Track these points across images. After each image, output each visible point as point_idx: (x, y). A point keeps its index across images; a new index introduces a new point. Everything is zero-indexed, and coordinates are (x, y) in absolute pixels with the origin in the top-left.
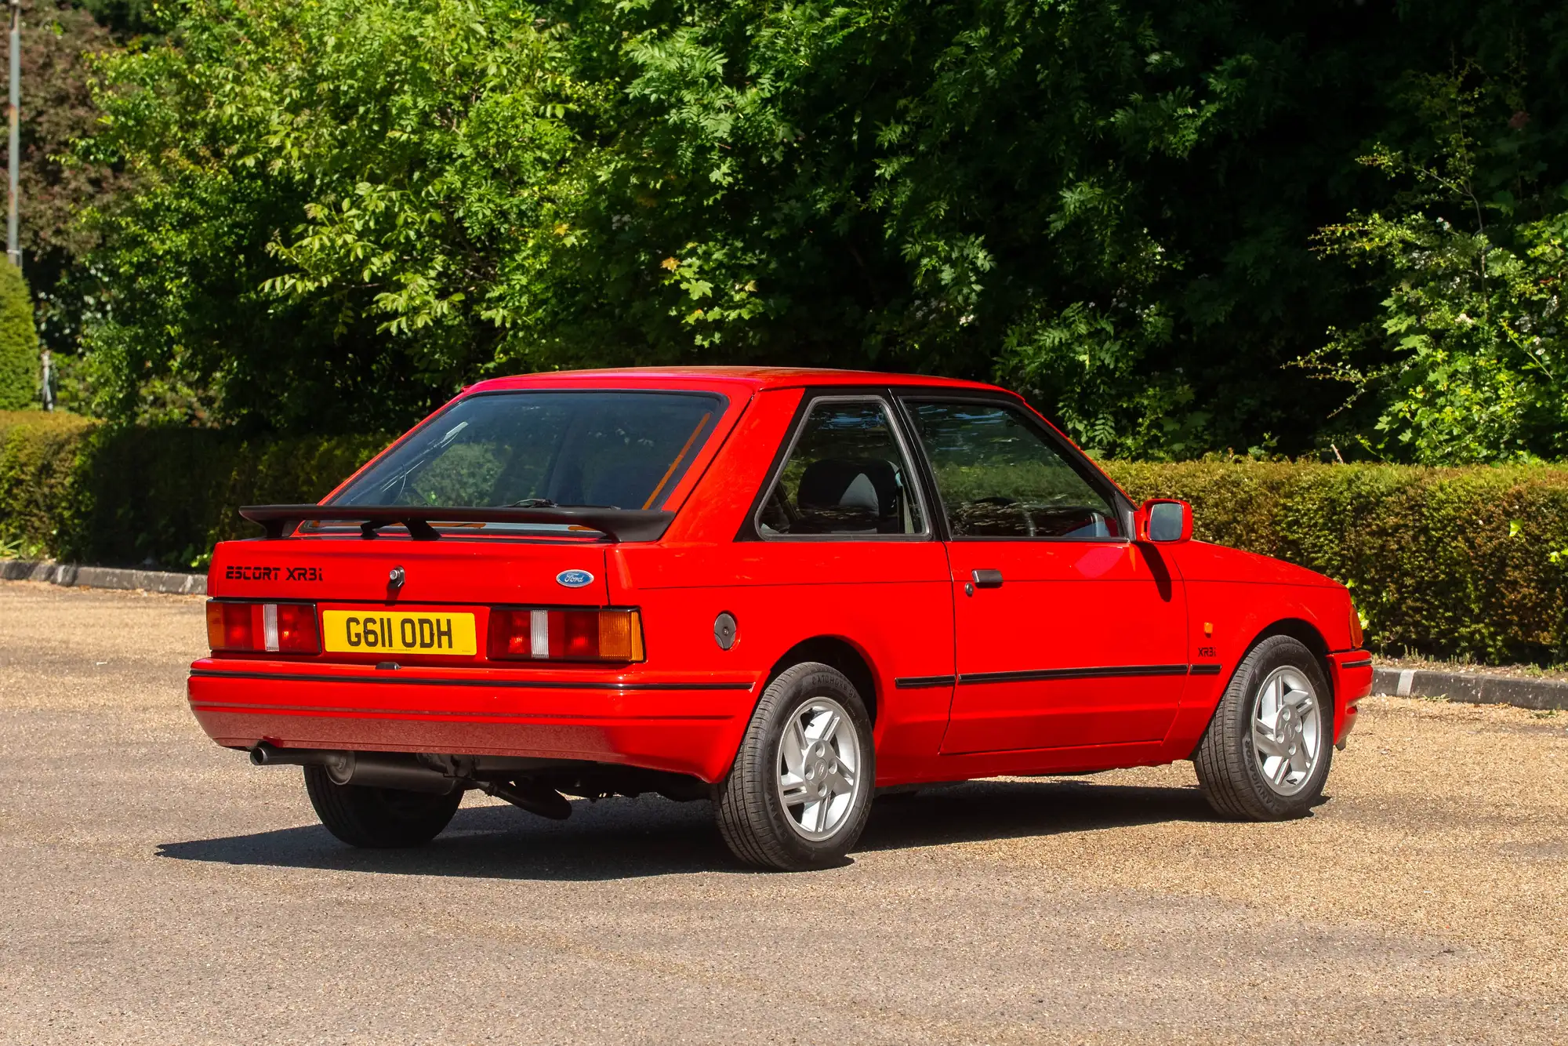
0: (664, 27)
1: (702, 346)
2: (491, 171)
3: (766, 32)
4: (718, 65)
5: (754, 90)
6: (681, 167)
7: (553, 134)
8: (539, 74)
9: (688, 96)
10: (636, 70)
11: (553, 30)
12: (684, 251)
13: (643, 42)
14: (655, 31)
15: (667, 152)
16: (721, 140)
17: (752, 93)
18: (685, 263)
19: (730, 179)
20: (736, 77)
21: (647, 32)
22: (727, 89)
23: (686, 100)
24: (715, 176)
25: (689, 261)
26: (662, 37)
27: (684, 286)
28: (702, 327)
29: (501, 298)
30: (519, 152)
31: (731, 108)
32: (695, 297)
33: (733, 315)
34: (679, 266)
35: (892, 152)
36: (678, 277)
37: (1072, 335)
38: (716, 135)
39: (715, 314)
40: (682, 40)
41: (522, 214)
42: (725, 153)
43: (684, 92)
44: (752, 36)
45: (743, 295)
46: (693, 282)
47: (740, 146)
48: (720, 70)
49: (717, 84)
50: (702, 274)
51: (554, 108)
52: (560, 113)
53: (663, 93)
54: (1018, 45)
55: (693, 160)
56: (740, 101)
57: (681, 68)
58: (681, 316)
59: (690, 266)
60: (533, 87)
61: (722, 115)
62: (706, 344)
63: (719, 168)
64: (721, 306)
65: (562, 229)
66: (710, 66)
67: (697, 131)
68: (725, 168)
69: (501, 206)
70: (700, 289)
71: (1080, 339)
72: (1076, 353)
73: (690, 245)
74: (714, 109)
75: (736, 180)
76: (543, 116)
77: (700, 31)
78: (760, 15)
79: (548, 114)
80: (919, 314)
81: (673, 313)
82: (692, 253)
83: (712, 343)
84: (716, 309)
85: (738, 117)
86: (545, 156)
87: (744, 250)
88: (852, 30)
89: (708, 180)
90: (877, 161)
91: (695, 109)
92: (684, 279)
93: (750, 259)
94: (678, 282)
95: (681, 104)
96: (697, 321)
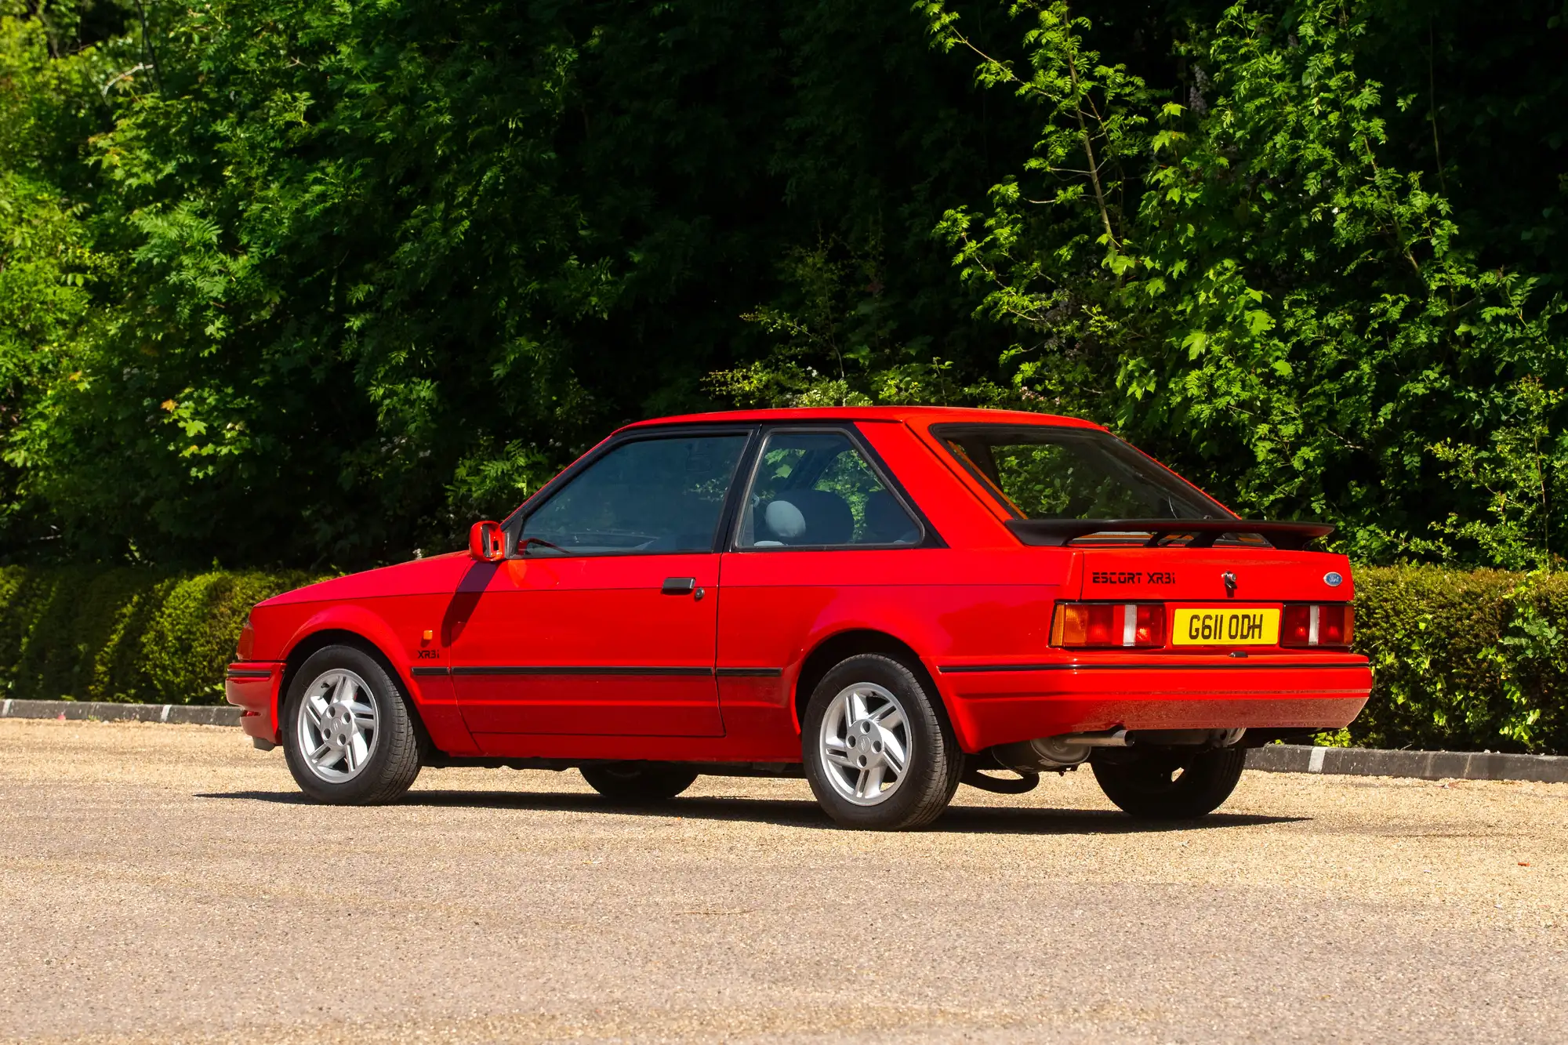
0: (167, 201)
1: (197, 477)
2: (15, 331)
3: (256, 207)
4: (213, 234)
5: (245, 257)
6: (179, 323)
7: (70, 296)
8: (61, 247)
9: (186, 260)
10: (143, 239)
11: (75, 209)
12: (182, 395)
13: (149, 214)
14: (159, 205)
15: (168, 309)
16: (216, 299)
17: (243, 259)
18: (183, 405)
19: (223, 333)
20: (230, 245)
21: (152, 206)
22: (222, 256)
23: (185, 263)
24: (210, 330)
25: (186, 403)
26: (166, 210)
27: (181, 424)
28: (198, 461)
29: (24, 441)
30: (41, 314)
31: (224, 271)
32: (191, 434)
33: (224, 451)
34: (177, 408)
35: (360, 308)
36: (176, 417)
37: (513, 466)
38: (211, 294)
39: (208, 450)
40: (183, 214)
41: (43, 369)
42: (219, 312)
43: (183, 257)
44: (244, 211)
45: (234, 433)
46: (190, 421)
47: (233, 306)
48: (215, 239)
49: (212, 253)
50: (196, 415)
51: (75, 277)
52: (80, 281)
53: (165, 257)
54: (466, 218)
55: (191, 316)
56: (233, 266)
57: (181, 236)
58: (178, 451)
59: (187, 408)
60: (56, 258)
61: (216, 278)
62: (201, 475)
63: (213, 324)
64: (213, 443)
65: (76, 376)
66: (207, 236)
67: (193, 292)
68: (218, 324)
69: (24, 361)
70: (195, 428)
71: (519, 470)
72: (515, 481)
73: (187, 391)
74: (209, 273)
75: (229, 335)
76: (64, 284)
77: (200, 204)
78: (251, 193)
79: (69, 282)
80: (384, 449)
81: (172, 448)
82: (188, 397)
83: (206, 474)
84: (210, 446)
85: (231, 281)
86: (65, 317)
87: (235, 396)
88: (328, 204)
89: (203, 333)
90: (347, 316)
91: (192, 272)
92: (181, 418)
93: (239, 403)
94: (176, 421)
95: (180, 267)
96: (193, 455)
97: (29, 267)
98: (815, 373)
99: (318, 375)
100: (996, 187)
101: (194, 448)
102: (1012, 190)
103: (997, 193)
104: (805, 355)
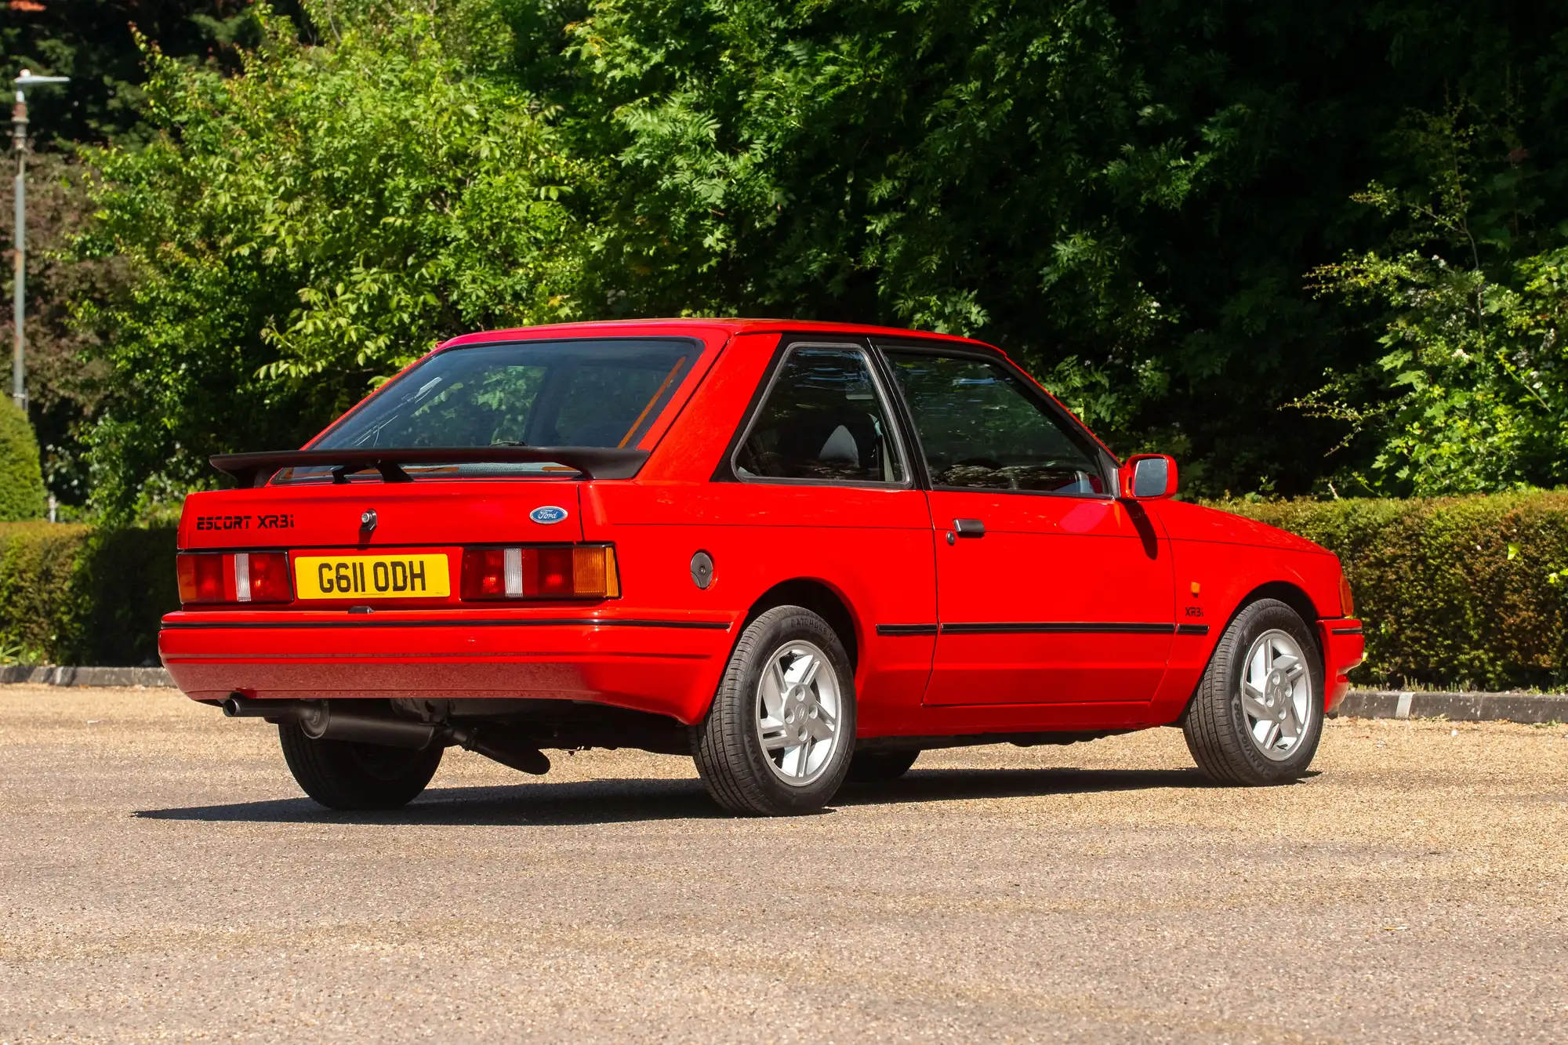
0: (655, 95)
2: (485, 253)
3: (758, 95)
4: (710, 130)
5: (747, 155)
6: (673, 234)
7: (544, 211)
8: (533, 156)
9: (680, 161)
10: (629, 138)
11: (547, 113)
13: (636, 108)
14: (646, 99)
15: (660, 220)
16: (714, 206)
17: (744, 158)
19: (724, 245)
20: (729, 143)
21: (639, 101)
22: (720, 155)
23: (678, 165)
24: (709, 241)
26: (655, 104)
30: (513, 233)
31: (724, 174)
35: (884, 206)
37: (1067, 388)
38: (709, 201)
40: (675, 106)
41: (517, 296)
42: (718, 220)
43: (677, 158)
44: (744, 102)
47: (735, 213)
48: (712, 135)
49: (709, 152)
51: (548, 191)
52: (554, 194)
53: (655, 158)
54: (1008, 96)
55: (686, 226)
56: (733, 167)
57: (674, 134)
60: (528, 169)
61: (715, 181)
63: (712, 233)
65: (555, 300)
66: (703, 132)
67: (690, 197)
68: (718, 234)
69: (495, 287)
71: (1074, 392)
73: (684, 313)
74: (707, 175)
75: (730, 246)
76: (537, 199)
77: (694, 96)
78: (752, 80)
79: (542, 196)
85: (731, 183)
86: (539, 236)
88: (843, 88)
89: (701, 244)
90: (868, 218)
91: (688, 174)
95: (674, 169)
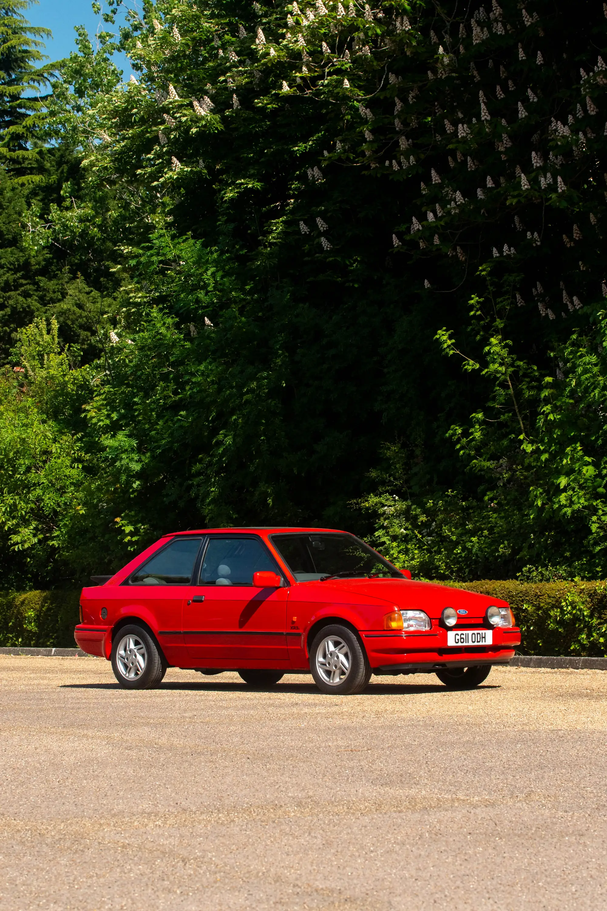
0: (115, 431)
4: (134, 444)
6: (122, 484)
7: (75, 473)
8: (73, 452)
9: (124, 456)
10: (104, 448)
11: (78, 436)
12: (123, 515)
13: (108, 437)
14: (112, 433)
16: (137, 473)
18: (124, 519)
19: (140, 487)
21: (109, 434)
22: (139, 453)
24: (135, 486)
26: (114, 435)
27: (123, 528)
28: (130, 543)
29: (58, 536)
30: (64, 481)
31: (140, 461)
32: (127, 532)
34: (121, 521)
36: (121, 525)
38: (135, 470)
39: (134, 539)
40: (121, 436)
41: (66, 505)
42: (138, 477)
43: (122, 455)
45: (145, 531)
46: (127, 526)
47: (144, 475)
48: (135, 446)
49: (134, 451)
50: (129, 523)
51: (78, 465)
52: (80, 466)
53: (114, 455)
55: (126, 480)
56: (144, 458)
57: (121, 446)
58: (122, 539)
59: (126, 520)
60: (70, 457)
61: (137, 463)
62: (132, 549)
63: (136, 483)
64: (137, 535)
65: (79, 508)
66: (132, 445)
67: (127, 469)
70: (128, 529)
73: (126, 513)
74: (134, 461)
75: (142, 488)
76: (74, 468)
77: (129, 432)
79: (76, 467)
81: (119, 538)
82: (126, 515)
83: (134, 549)
84: (135, 537)
85: (143, 464)
86: (74, 482)
89: (132, 488)
91: (127, 461)
92: (123, 525)
94: (121, 527)
95: (122, 459)
96: (129, 541)
97: (59, 461)
98: (397, 498)
99: (181, 504)
100: (474, 414)
101: (129, 538)
102: (480, 416)
103: (474, 417)
104: (392, 490)
